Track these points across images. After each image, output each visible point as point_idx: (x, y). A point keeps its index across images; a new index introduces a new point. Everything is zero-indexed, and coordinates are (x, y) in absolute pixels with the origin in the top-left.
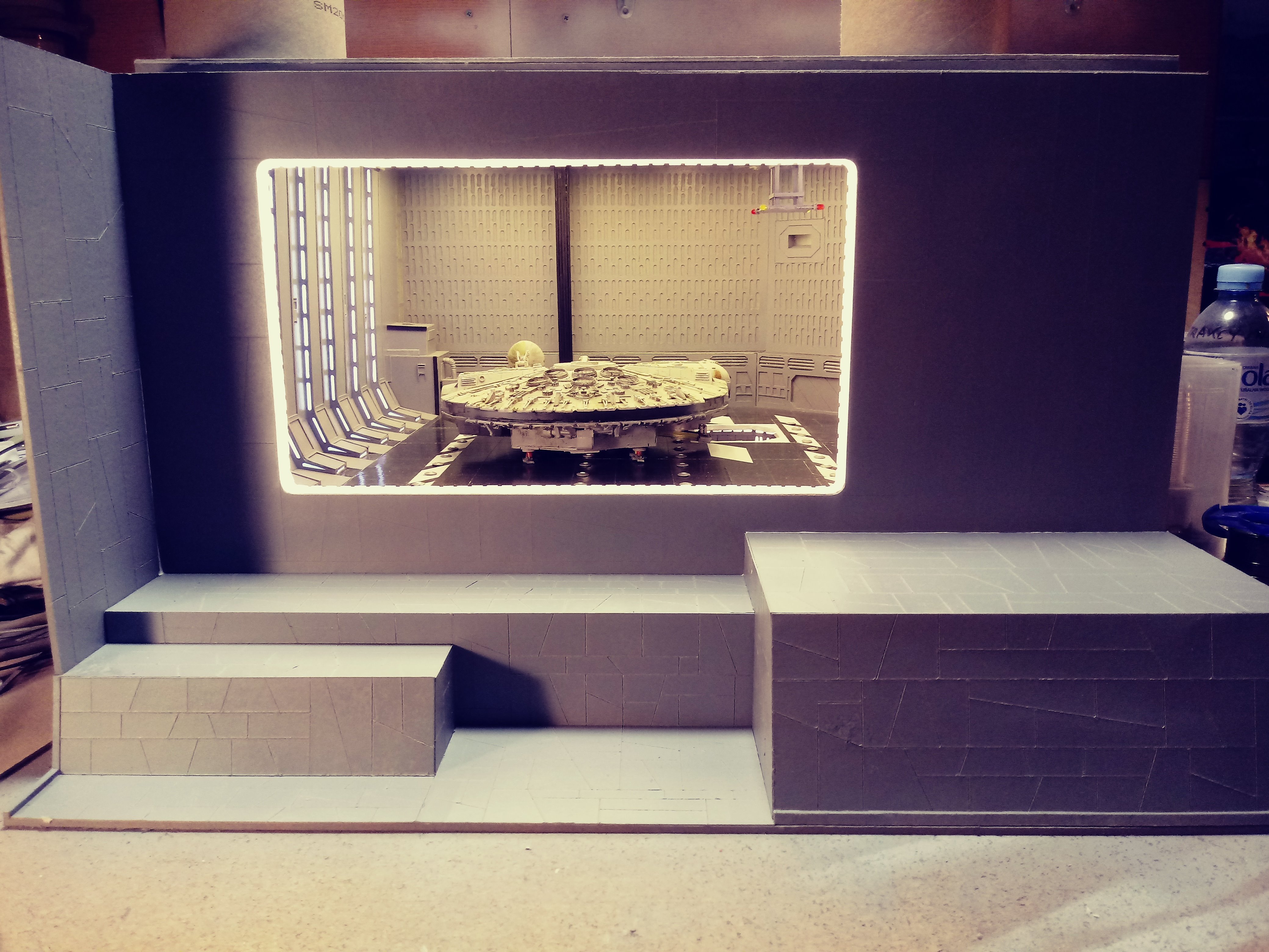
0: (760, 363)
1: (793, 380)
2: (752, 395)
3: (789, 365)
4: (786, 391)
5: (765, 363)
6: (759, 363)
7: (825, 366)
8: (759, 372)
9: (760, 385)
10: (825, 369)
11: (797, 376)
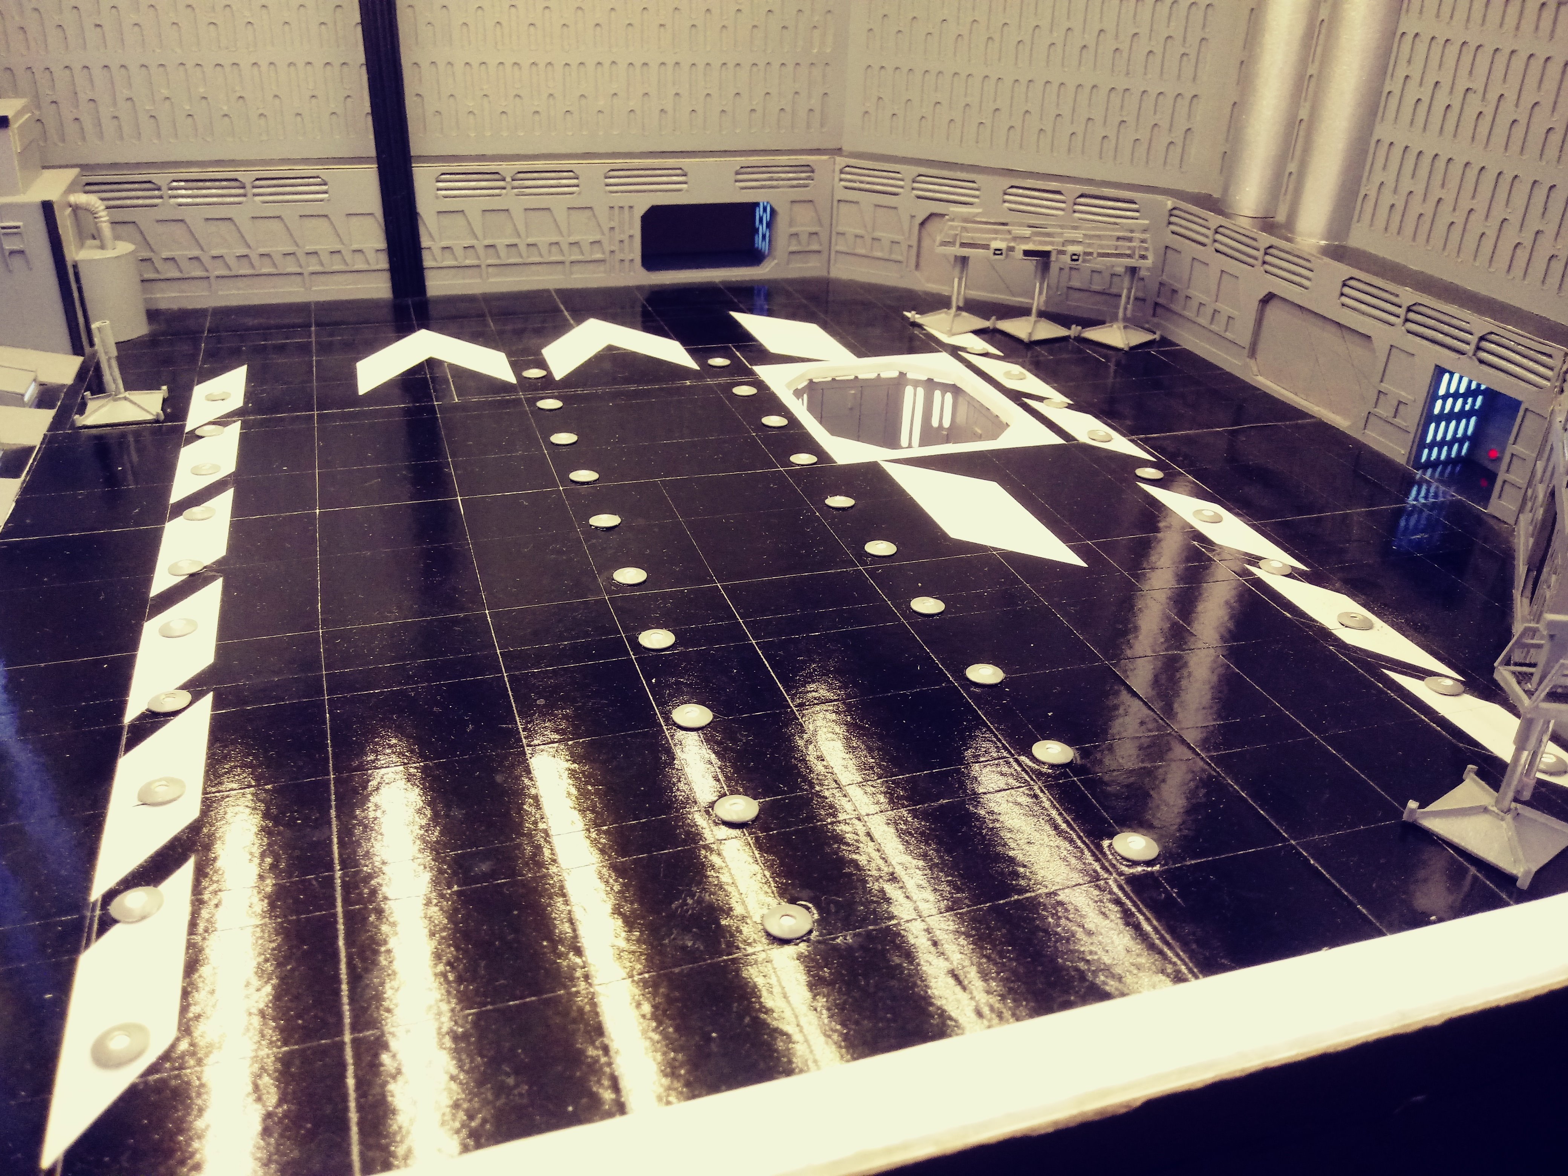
0: (841, 180)
1: (922, 224)
2: (819, 252)
3: (913, 189)
4: (904, 247)
5: (855, 181)
6: (837, 179)
7: (1007, 197)
8: (839, 201)
9: (841, 229)
10: (1007, 205)
11: (932, 215)
